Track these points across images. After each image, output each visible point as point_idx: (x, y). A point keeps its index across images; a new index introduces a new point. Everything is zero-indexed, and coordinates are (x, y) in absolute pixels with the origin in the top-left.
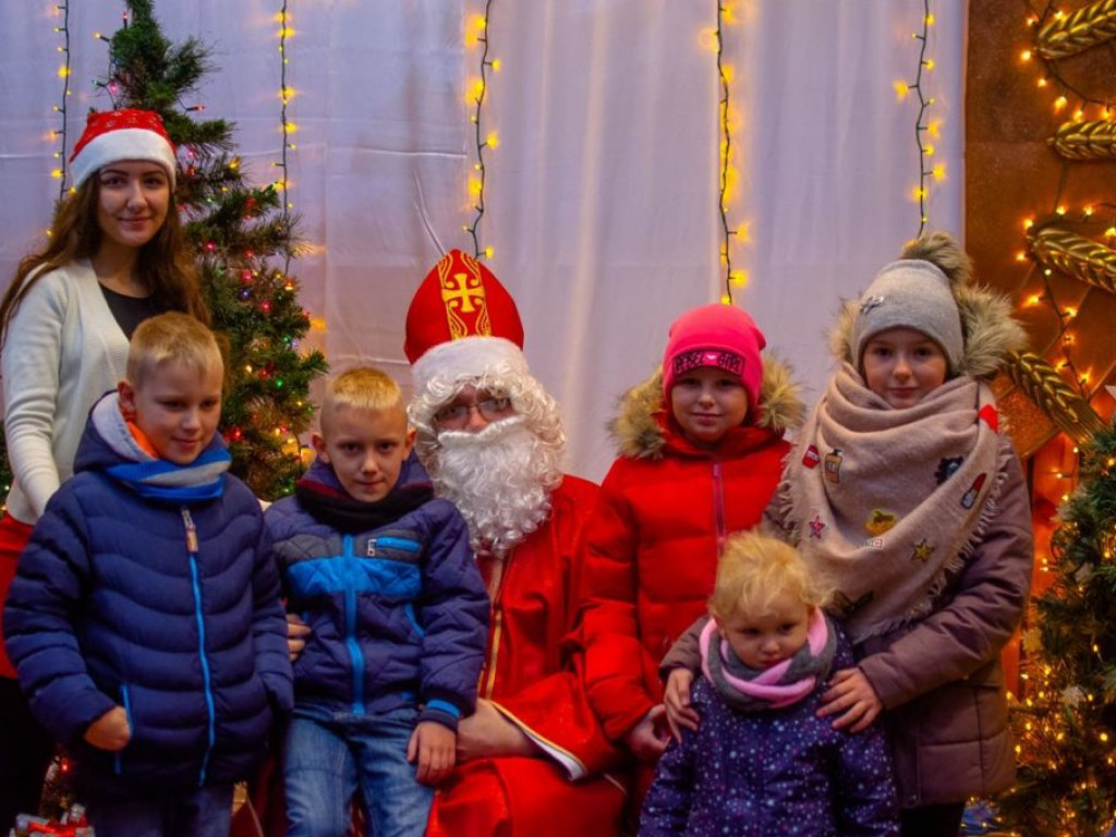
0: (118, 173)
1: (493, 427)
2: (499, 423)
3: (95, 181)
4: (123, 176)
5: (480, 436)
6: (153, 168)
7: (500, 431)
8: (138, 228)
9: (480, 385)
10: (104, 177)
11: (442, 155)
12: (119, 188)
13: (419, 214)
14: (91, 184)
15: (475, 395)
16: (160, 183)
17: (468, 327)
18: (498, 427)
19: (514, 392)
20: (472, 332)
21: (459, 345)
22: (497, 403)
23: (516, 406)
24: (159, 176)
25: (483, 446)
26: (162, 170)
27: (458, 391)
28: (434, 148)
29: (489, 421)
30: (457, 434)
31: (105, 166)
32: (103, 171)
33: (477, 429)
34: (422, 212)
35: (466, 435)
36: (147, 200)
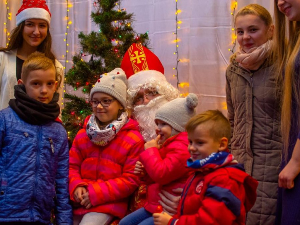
0: (32, 22)
1: (152, 101)
2: (154, 99)
3: (23, 24)
4: (32, 24)
5: (148, 106)
6: (43, 22)
7: (154, 102)
8: (36, 41)
9: (145, 87)
10: (26, 23)
11: (224, 27)
12: (31, 27)
13: (217, 47)
14: (22, 24)
15: (144, 91)
16: (44, 26)
17: (140, 69)
18: (153, 101)
19: (158, 87)
20: (141, 69)
21: (137, 75)
22: (152, 92)
23: (159, 92)
24: (45, 24)
25: (150, 109)
26: (46, 23)
27: (138, 91)
28: (222, 25)
29: (150, 100)
30: (140, 106)
31: (27, 20)
32: (26, 21)
33: (146, 103)
34: (218, 46)
35: (143, 106)
36: (40, 32)
